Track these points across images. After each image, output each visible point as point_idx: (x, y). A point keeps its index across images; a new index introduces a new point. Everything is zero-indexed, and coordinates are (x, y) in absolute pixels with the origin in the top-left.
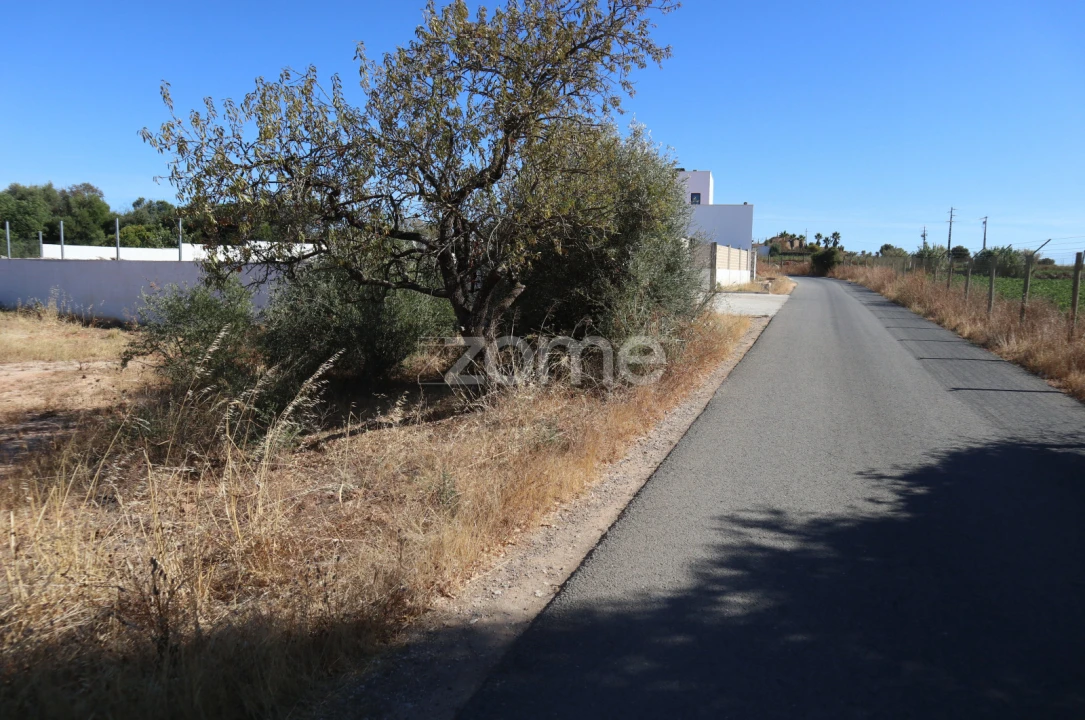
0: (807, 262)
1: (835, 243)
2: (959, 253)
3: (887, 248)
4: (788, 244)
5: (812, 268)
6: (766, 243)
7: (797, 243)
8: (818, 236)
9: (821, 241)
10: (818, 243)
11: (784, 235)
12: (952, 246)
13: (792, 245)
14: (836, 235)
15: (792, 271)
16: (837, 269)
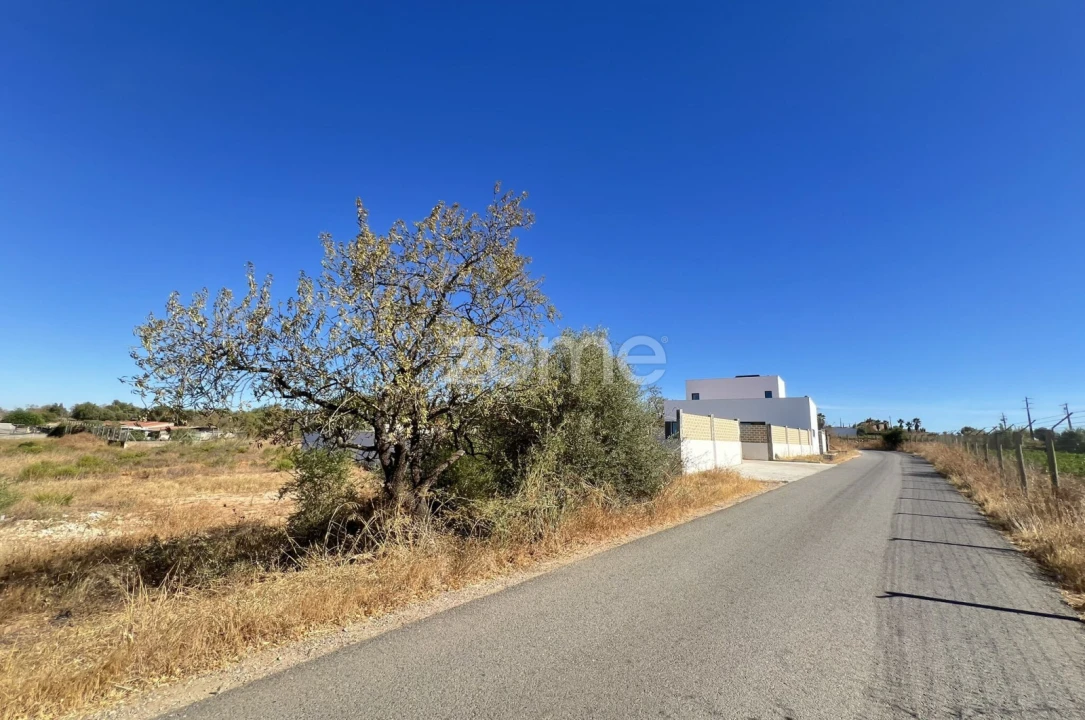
0: (878, 440)
1: (917, 427)
2: (1043, 434)
3: (967, 429)
4: (875, 427)
5: (883, 444)
6: (854, 426)
7: (882, 427)
8: (901, 421)
9: (904, 424)
10: (901, 426)
11: (869, 421)
12: (1035, 427)
13: (878, 428)
14: (916, 421)
15: (866, 445)
16: (905, 446)
